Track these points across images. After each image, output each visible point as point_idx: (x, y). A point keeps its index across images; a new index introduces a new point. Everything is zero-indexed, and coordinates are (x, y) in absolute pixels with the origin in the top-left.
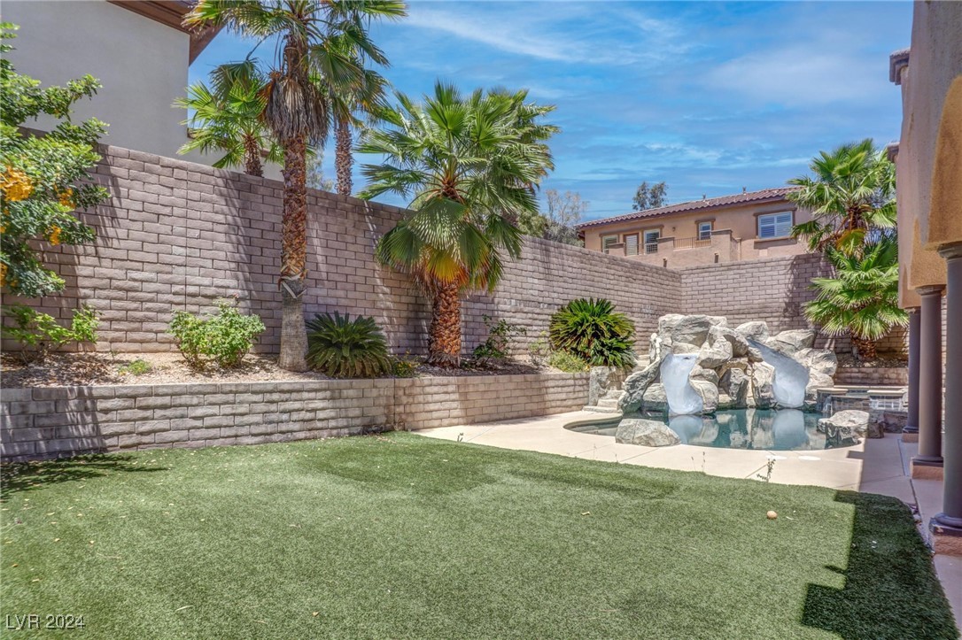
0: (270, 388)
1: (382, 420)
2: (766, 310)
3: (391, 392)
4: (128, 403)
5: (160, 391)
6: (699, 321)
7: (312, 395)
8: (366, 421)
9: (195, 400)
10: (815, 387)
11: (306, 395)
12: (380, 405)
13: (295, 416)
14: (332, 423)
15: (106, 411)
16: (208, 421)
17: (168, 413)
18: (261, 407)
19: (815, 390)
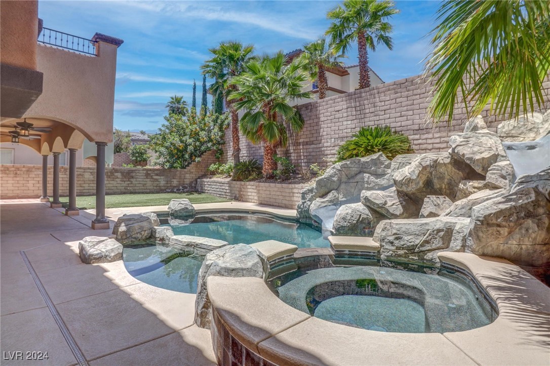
4: (207, 183)
5: (210, 181)
8: (235, 195)
9: (213, 184)
11: (225, 185)
12: (237, 190)
14: (229, 194)
15: (205, 185)
17: (210, 186)
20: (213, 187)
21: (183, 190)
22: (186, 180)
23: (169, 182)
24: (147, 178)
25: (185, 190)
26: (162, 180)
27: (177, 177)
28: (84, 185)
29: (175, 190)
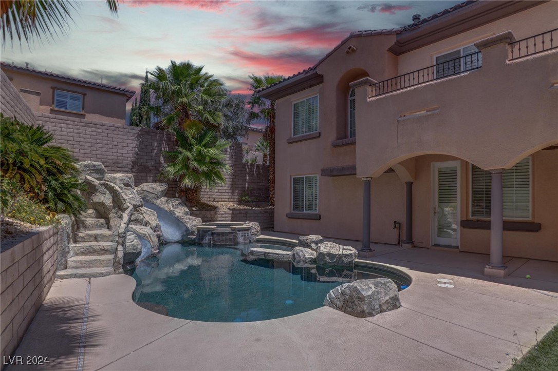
2: (118, 165)
6: (97, 168)
10: (195, 225)
19: (196, 228)
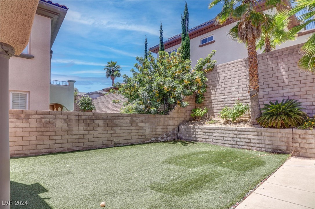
0: (234, 129)
1: (285, 148)
3: (290, 136)
4: (201, 131)
5: (207, 128)
7: (249, 133)
8: (275, 147)
9: (214, 132)
11: (247, 133)
12: (283, 141)
13: (242, 140)
14: (258, 145)
15: (197, 132)
16: (217, 138)
17: (208, 134)
18: (232, 136)
20: (215, 135)
21: (166, 138)
22: (169, 127)
23: (154, 130)
24: (132, 126)
25: (169, 138)
26: (147, 128)
27: (161, 124)
28: (55, 138)
29: (159, 139)
